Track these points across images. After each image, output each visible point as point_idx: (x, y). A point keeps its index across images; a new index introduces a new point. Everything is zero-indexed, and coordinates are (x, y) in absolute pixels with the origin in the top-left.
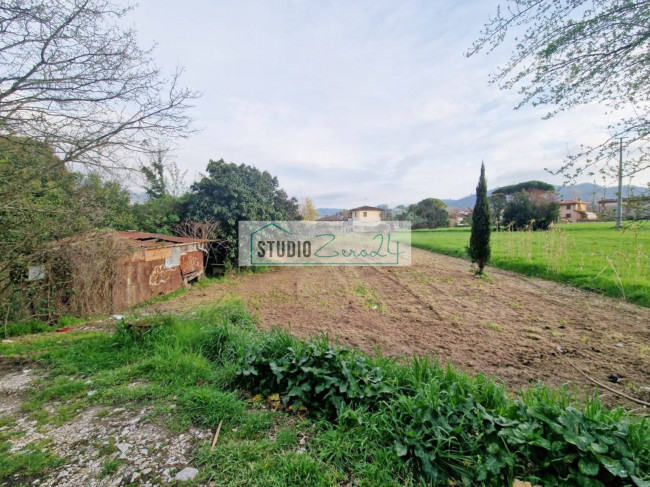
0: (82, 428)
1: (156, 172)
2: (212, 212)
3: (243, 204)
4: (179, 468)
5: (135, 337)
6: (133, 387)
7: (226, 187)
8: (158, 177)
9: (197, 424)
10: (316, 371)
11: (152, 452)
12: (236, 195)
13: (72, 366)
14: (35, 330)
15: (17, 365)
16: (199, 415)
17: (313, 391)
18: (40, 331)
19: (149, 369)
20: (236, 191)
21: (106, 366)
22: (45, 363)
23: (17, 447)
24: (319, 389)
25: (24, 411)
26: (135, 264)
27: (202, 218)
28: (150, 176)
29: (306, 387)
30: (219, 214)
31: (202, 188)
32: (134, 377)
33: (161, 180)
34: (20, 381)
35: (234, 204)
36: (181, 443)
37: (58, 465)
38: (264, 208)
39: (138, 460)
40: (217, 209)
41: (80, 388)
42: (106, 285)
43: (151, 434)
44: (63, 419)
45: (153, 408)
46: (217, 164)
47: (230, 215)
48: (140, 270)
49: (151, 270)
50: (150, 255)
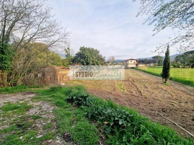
0: (38, 104)
1: (68, 50)
2: (80, 61)
3: (89, 59)
4: (50, 111)
5: (53, 90)
6: (50, 99)
7: (84, 54)
8: (68, 51)
9: (56, 105)
10: (80, 99)
11: (48, 108)
12: (87, 56)
13: (41, 94)
14: (38, 87)
15: (32, 93)
16: (58, 104)
17: (78, 102)
18: (38, 88)
19: (53, 96)
20: (87, 55)
21: (47, 95)
22: (37, 93)
24: (80, 102)
25: (31, 100)
26: (60, 74)
27: (78, 63)
28: (67, 51)
29: (78, 101)
30: (82, 61)
31: (78, 54)
32: (50, 97)
33: (69, 52)
34: (32, 96)
35: (86, 59)
36: (53, 108)
37: (33, 108)
38: (94, 60)
39: (44, 109)
40: (82, 60)
41: (41, 98)
42: (53, 79)
43: (49, 106)
44: (36, 102)
45: (51, 102)
46: (82, 48)
47: (85, 62)
48: (61, 76)
49: (64, 76)
50: (64, 72)
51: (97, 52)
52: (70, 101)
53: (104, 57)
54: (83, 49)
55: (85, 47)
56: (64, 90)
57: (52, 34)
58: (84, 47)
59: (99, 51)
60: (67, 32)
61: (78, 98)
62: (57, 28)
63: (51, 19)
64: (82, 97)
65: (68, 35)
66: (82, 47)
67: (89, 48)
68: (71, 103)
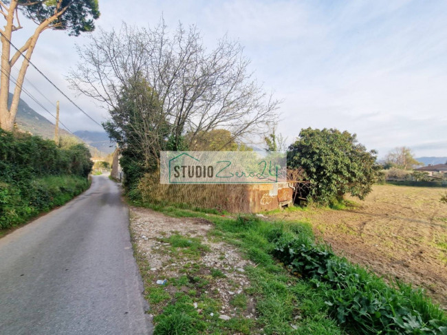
0: (218, 246)
1: (271, 139)
2: (300, 163)
3: (323, 158)
4: (239, 267)
5: (243, 223)
6: (238, 241)
7: (311, 145)
8: (272, 142)
9: (251, 260)
10: (309, 258)
11: (234, 260)
12: (317, 151)
13: (221, 228)
14: (215, 213)
15: (207, 222)
16: (253, 256)
17: (304, 267)
18: (216, 214)
19: (243, 236)
20: (318, 148)
21: (231, 231)
22: (214, 224)
23: (203, 243)
24: (307, 267)
25: (206, 236)
26: (254, 192)
27: (294, 166)
28: (268, 142)
29: (301, 264)
30: (305, 164)
31: (295, 147)
32: (238, 237)
33: (274, 144)
34: (207, 227)
35: (316, 157)
36: (243, 262)
37: (210, 252)
38: (340, 160)
39: (229, 260)
40: (303, 161)
41: (221, 235)
42: (241, 200)
43: (236, 256)
44: (214, 242)
45: (240, 249)
46: (306, 131)
47: (312, 165)
48: (256, 195)
49: (262, 195)
50: (262, 188)
51: (350, 138)
52: (282, 256)
53: (373, 151)
54: (308, 134)
55: (313, 128)
56: (264, 227)
57: (245, 109)
58: (310, 128)
59: (355, 135)
60: (275, 102)
61: (303, 254)
62: (255, 98)
63: (245, 82)
64: (314, 254)
65: (277, 106)
66: (305, 128)
67: (325, 129)
68: (282, 264)
